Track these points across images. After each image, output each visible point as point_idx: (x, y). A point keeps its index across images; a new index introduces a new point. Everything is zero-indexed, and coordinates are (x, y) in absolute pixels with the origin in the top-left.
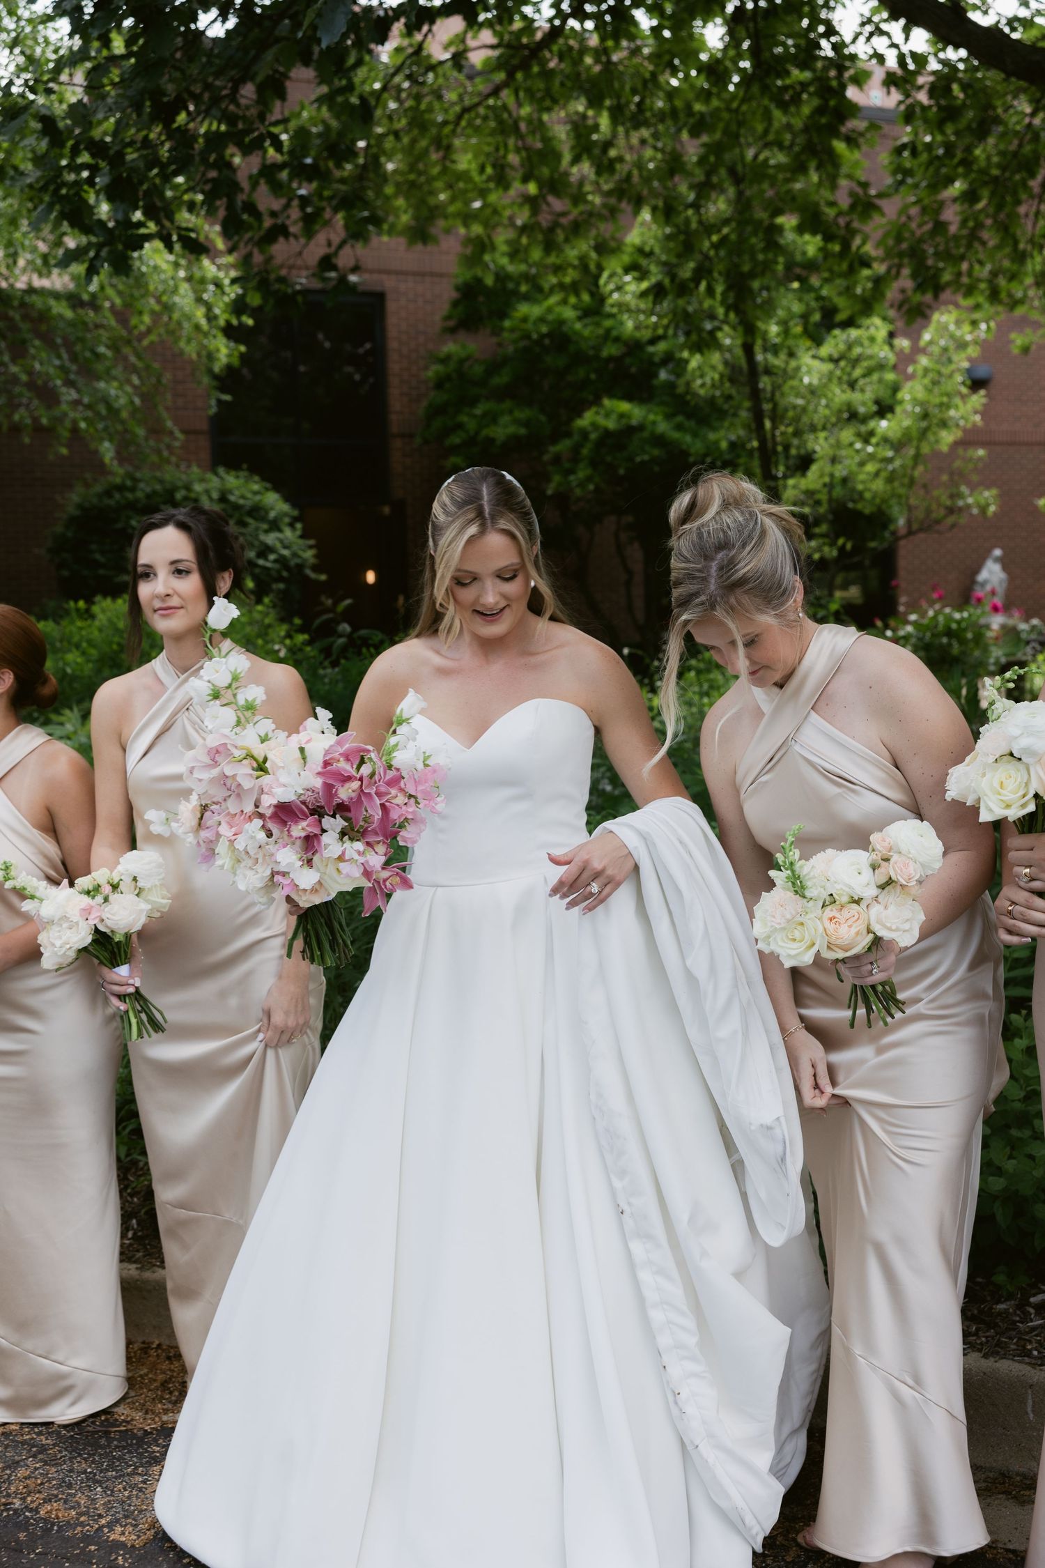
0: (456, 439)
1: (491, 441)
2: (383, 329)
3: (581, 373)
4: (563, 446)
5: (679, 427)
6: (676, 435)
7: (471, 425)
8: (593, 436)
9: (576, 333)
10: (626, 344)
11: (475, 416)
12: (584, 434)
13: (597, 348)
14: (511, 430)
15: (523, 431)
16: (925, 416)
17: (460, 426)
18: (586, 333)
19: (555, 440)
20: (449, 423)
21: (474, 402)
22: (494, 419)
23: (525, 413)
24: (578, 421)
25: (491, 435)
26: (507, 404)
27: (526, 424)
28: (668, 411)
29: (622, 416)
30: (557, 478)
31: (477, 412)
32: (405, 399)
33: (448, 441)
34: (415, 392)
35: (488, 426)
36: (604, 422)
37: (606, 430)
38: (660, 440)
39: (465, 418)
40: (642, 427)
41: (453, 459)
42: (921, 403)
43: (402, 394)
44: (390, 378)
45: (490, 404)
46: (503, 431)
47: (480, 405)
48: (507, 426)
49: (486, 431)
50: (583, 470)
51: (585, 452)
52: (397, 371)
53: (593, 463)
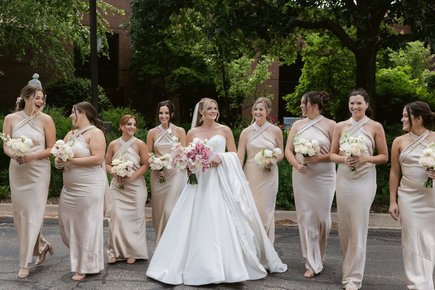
0: (141, 73)
1: (150, 74)
2: (118, 43)
3: (174, 59)
4: (169, 77)
5: (198, 74)
6: (198, 76)
7: (145, 70)
8: (177, 75)
9: (172, 49)
10: (185, 53)
11: (146, 68)
12: (175, 74)
13: (178, 54)
14: (156, 72)
15: (159, 73)
16: (259, 77)
17: (142, 70)
18: (175, 50)
19: (167, 75)
20: (139, 69)
21: (145, 64)
22: (151, 69)
23: (159, 69)
24: (174, 72)
25: (151, 73)
26: (154, 66)
27: (160, 71)
28: (196, 70)
29: (185, 71)
30: (168, 85)
31: (146, 67)
32: (123, 61)
33: (139, 74)
34: (125, 59)
35: (149, 71)
36: (181, 73)
37: (181, 74)
38: (194, 78)
39: (143, 68)
40: (190, 74)
41: (140, 78)
42: (259, 75)
43: (122, 60)
44: (119, 56)
45: (149, 65)
46: (153, 72)
47: (147, 65)
48: (155, 71)
49: (149, 72)
50: (175, 83)
51: (175, 79)
52: (121, 54)
53: (177, 82)
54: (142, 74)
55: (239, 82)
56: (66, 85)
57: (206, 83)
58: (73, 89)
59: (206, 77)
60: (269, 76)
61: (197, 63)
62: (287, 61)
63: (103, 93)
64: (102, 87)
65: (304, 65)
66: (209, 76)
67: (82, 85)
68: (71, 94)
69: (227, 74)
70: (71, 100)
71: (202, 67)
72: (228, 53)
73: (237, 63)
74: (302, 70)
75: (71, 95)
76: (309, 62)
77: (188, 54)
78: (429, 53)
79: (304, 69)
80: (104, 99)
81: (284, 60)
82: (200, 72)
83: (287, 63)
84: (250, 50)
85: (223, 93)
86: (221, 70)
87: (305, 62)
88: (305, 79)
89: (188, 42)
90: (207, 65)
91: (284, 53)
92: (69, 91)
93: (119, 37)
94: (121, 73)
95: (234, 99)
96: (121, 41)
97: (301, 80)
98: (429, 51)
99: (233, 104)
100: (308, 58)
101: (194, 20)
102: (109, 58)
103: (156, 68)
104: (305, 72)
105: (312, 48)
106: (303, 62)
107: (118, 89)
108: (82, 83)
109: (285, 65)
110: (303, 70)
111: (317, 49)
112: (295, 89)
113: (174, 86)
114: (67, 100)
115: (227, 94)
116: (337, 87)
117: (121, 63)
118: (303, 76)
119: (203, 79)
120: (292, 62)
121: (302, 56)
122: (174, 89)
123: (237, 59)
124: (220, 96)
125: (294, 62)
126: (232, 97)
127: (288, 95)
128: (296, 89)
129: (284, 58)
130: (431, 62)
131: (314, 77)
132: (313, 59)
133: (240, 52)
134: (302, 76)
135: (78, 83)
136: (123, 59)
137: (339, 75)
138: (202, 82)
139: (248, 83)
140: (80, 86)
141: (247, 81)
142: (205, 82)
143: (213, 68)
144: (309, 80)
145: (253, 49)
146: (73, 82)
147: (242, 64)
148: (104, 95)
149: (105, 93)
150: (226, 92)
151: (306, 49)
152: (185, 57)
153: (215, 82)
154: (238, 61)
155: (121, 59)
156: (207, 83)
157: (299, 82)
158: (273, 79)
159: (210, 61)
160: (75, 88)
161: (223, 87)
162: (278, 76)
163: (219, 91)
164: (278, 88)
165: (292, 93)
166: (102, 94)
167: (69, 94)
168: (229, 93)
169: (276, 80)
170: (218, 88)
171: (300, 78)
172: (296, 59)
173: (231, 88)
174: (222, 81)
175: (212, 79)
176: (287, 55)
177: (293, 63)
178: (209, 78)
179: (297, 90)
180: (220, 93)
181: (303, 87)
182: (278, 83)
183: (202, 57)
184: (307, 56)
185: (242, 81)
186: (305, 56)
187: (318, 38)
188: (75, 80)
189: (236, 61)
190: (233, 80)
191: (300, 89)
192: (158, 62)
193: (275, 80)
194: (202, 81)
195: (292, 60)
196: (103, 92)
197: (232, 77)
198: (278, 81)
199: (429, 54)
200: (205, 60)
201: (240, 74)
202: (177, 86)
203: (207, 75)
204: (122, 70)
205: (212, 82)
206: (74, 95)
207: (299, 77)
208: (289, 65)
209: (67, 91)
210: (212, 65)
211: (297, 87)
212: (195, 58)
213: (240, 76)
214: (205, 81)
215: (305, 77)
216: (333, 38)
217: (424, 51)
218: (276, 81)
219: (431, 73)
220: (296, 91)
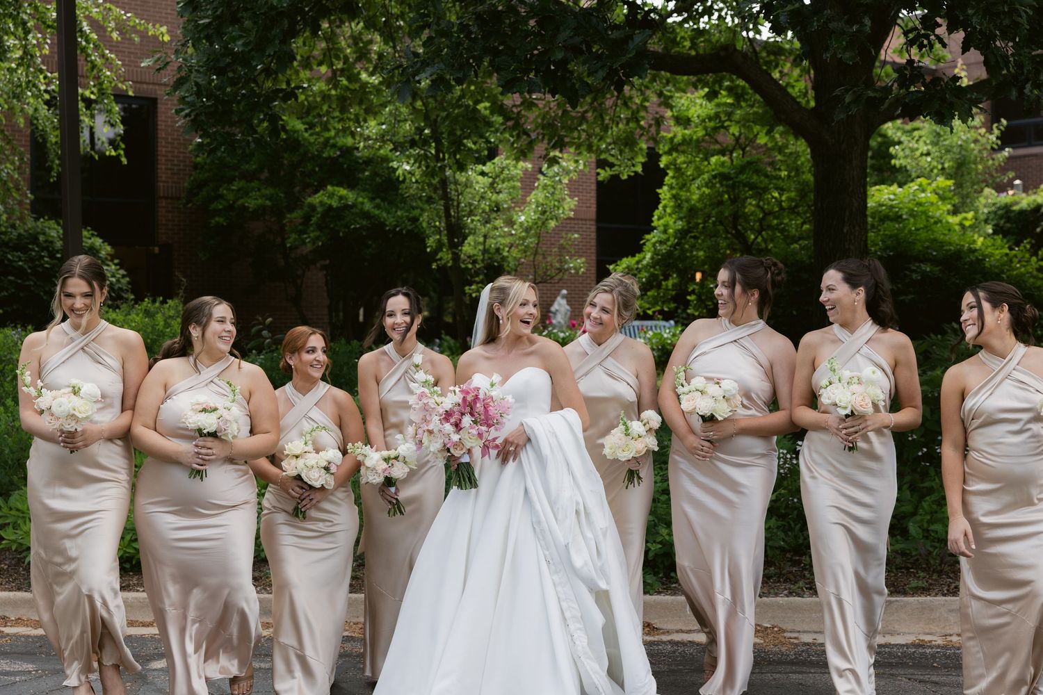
0: (219, 205)
1: (244, 208)
2: (155, 124)
3: (309, 166)
4: (297, 215)
5: (378, 207)
6: (377, 212)
7: (231, 197)
8: (319, 209)
9: (304, 139)
10: (340, 149)
11: (233, 190)
12: (313, 207)
13: (321, 152)
14: (260, 201)
15: (268, 203)
16: (544, 212)
17: (221, 196)
18: (312, 139)
19: (291, 210)
20: (212, 194)
21: (231, 180)
22: (247, 194)
23: (269, 191)
24: (310, 200)
25: (246, 204)
26: (255, 184)
27: (270, 198)
28: (370, 195)
29: (341, 198)
30: (294, 236)
31: (234, 188)
32: (169, 172)
33: (213, 206)
34: (175, 168)
35: (242, 198)
36: (329, 202)
37: (330, 206)
38: (366, 215)
39: (225, 192)
40: (354, 206)
41: (217, 219)
42: (543, 205)
43: (166, 169)
44: (159, 158)
45: (243, 183)
46: (253, 202)
47: (235, 183)
48: (256, 199)
49: (241, 201)
50: (313, 231)
51: (314, 220)
52: (164, 153)
53: (320, 227)
54: (221, 207)
55: (488, 225)
56: (6, 239)
57: (398, 229)
58: (25, 250)
59: (399, 213)
60: (571, 210)
61: (375, 174)
62: (620, 166)
63: (112, 260)
64: (109, 245)
65: (667, 178)
66: (407, 211)
67: (50, 239)
68: (20, 263)
69: (455, 203)
70: (19, 281)
71: (388, 187)
72: (457, 144)
73: (483, 174)
74: (659, 191)
75: (21, 266)
76: (678, 169)
77: (348, 151)
78: (997, 144)
79: (665, 188)
80: (113, 276)
81: (612, 165)
82: (383, 200)
83: (621, 172)
84: (518, 136)
85: (445, 256)
86: (440, 192)
87: (668, 168)
88: (670, 215)
89: (345, 116)
90: (401, 179)
91: (613, 146)
92: (13, 256)
93: (159, 106)
94: (164, 204)
95: (477, 274)
96: (163, 119)
97: (659, 219)
98: (998, 138)
99: (473, 287)
100: (675, 160)
101: (363, 55)
102: (124, 161)
103: (259, 190)
104: (668, 196)
105: (687, 132)
106: (663, 169)
107: (157, 250)
108: (52, 234)
109: (615, 178)
110: (664, 193)
111: (701, 133)
112: (642, 242)
113: (311, 240)
114: (10, 281)
115: (456, 258)
116: (756, 238)
117: (164, 179)
118: (665, 207)
119: (390, 218)
120: (633, 169)
121: (661, 152)
122: (309, 247)
123: (484, 164)
124: (438, 266)
125: (639, 169)
126: (470, 266)
127: (625, 260)
128: (644, 244)
129: (611, 159)
130: (1003, 169)
131: (693, 211)
132: (690, 162)
133: (490, 142)
134: (660, 207)
135: (38, 233)
136: (169, 166)
137: (761, 203)
138: (387, 228)
139: (515, 227)
140: (46, 241)
141: (510, 223)
142: (396, 226)
143: (418, 188)
144: (681, 219)
145: (526, 133)
146: (25, 231)
147: (497, 176)
148: (113, 267)
149: (116, 261)
150: (454, 253)
151: (670, 135)
152: (341, 160)
153: (425, 225)
154: (486, 169)
155: (163, 167)
156: (401, 230)
157: (653, 224)
158: (582, 220)
159: (408, 168)
160: (30, 246)
161: (445, 239)
162: (593, 209)
163: (436, 252)
164: (594, 243)
165: (633, 256)
166: (110, 263)
167: (14, 264)
168: (462, 256)
169: (590, 220)
170: (431, 242)
171: (656, 213)
172: (643, 160)
173: (469, 244)
174: (443, 224)
175: (415, 220)
176: (621, 152)
177: (636, 173)
178: (407, 217)
179: (648, 247)
180: (438, 257)
181: (664, 237)
182: (593, 228)
183: (386, 160)
184: (675, 155)
185: (498, 223)
186: (669, 153)
187: (701, 105)
188: (30, 223)
189: (480, 167)
190: (472, 221)
191: (656, 242)
192: (265, 174)
193: (586, 220)
194: (387, 223)
195: (633, 165)
196: (113, 257)
197: (471, 213)
198: (594, 223)
199: (995, 147)
200: (395, 166)
201: (493, 205)
202: (318, 238)
203: (401, 209)
204: (166, 198)
205: (417, 227)
206: (30, 268)
207: (654, 211)
208: (625, 177)
209: (9, 256)
210: (414, 180)
211: (647, 237)
212: (368, 162)
213: (492, 210)
214: (394, 223)
215: (668, 210)
216: (743, 104)
217: (983, 140)
218: (588, 222)
219: (999, 199)
220: (646, 248)
